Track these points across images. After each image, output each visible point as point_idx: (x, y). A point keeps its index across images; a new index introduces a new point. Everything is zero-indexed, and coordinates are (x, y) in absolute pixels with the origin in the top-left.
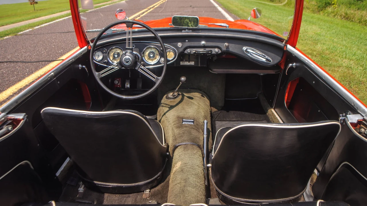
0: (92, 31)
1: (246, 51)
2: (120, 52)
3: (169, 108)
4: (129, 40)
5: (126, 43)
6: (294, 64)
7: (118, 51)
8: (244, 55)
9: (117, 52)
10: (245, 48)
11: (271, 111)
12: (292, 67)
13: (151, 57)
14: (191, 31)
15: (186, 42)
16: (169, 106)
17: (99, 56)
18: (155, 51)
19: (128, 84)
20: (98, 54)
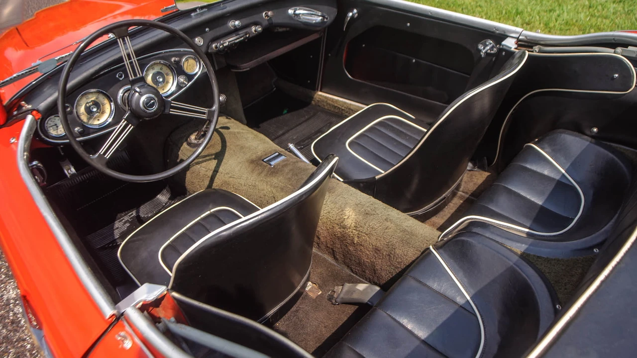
0: (11, 79)
1: (294, 14)
2: (97, 98)
3: (215, 159)
4: (130, 58)
5: (124, 65)
6: (355, 11)
7: (93, 99)
8: (292, 22)
9: (92, 101)
10: (291, 11)
11: (318, 95)
12: (352, 17)
13: (160, 82)
14: (205, 10)
15: (206, 32)
16: (214, 156)
17: (57, 127)
18: (161, 69)
19: (70, 169)
20: (52, 124)
